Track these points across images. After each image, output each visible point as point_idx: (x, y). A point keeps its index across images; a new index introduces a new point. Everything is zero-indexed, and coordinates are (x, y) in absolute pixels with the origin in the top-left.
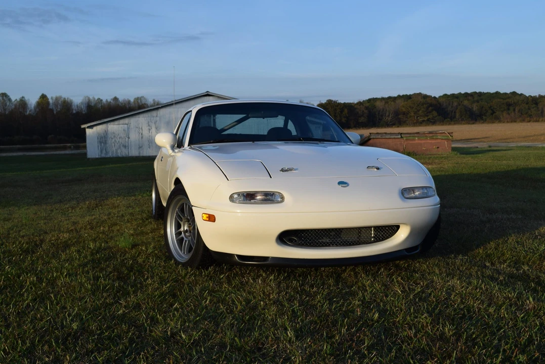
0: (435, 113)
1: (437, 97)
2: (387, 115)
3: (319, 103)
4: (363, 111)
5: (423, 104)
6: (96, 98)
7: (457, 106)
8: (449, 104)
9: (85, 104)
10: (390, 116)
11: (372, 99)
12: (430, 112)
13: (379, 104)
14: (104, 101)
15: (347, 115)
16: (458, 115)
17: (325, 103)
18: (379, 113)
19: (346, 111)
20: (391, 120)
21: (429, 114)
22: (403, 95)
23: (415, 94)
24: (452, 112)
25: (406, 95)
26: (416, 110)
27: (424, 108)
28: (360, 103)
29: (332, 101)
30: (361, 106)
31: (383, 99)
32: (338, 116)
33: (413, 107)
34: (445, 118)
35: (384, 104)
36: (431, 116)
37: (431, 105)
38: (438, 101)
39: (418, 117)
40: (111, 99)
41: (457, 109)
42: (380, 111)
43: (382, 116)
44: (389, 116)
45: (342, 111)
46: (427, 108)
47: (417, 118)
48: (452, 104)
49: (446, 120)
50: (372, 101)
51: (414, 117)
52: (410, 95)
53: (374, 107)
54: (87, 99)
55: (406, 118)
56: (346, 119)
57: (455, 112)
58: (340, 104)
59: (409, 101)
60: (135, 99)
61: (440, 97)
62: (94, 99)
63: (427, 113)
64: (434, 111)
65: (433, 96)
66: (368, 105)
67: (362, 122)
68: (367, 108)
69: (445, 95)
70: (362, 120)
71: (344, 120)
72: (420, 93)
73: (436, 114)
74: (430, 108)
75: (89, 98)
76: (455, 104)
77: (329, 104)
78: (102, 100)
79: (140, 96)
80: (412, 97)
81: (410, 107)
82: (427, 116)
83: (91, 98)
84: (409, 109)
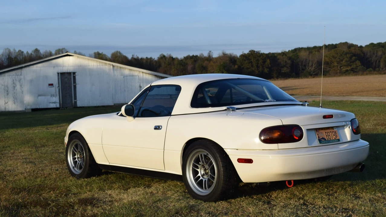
0: (358, 63)
1: (364, 46)
2: (310, 65)
3: (242, 54)
4: (286, 62)
5: (346, 54)
6: (17, 50)
7: (381, 55)
8: (374, 54)
9: (6, 56)
10: (314, 66)
11: (297, 48)
12: (353, 62)
13: (303, 55)
14: (25, 52)
15: (270, 66)
16: (382, 65)
17: (248, 53)
18: (302, 63)
19: (268, 61)
20: (314, 69)
21: (352, 64)
22: (329, 45)
23: (341, 44)
24: (376, 61)
25: (332, 45)
26: (338, 60)
27: (347, 58)
28: (284, 54)
29: (255, 51)
30: (284, 56)
31: (308, 49)
32: (261, 66)
33: (336, 57)
34: (368, 68)
35: (308, 54)
36: (354, 66)
37: (354, 55)
38: (362, 51)
39: (342, 66)
40: (33, 51)
41: (381, 58)
42: (303, 61)
43: (305, 66)
44: (312, 66)
45: (264, 62)
46: (351, 58)
47: (340, 68)
48: (377, 53)
49: (368, 69)
50: (297, 51)
51: (337, 66)
52: (336, 45)
53: (298, 57)
54: (7, 51)
55: (330, 68)
56: (268, 69)
57: (379, 61)
58: (263, 54)
59: (333, 50)
60: (56, 51)
61: (367, 46)
62: (15, 50)
63: (351, 63)
64: (358, 61)
65: (359, 46)
66: (291, 55)
67: (285, 72)
68: (290, 58)
69: (372, 44)
70: (285, 70)
71: (266, 70)
72: (346, 43)
73: (360, 64)
74: (354, 58)
75: (9, 50)
76: (380, 53)
77: (252, 54)
78: (23, 52)
79: (61, 48)
80: (337, 46)
81: (333, 57)
82: (351, 66)
83: (12, 50)
84: (332, 58)
